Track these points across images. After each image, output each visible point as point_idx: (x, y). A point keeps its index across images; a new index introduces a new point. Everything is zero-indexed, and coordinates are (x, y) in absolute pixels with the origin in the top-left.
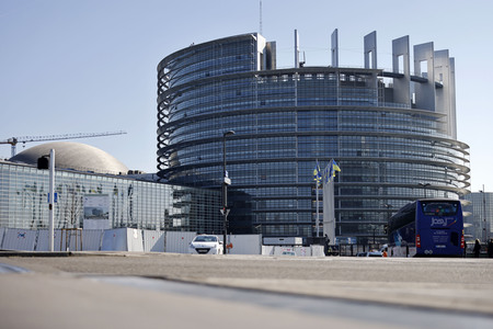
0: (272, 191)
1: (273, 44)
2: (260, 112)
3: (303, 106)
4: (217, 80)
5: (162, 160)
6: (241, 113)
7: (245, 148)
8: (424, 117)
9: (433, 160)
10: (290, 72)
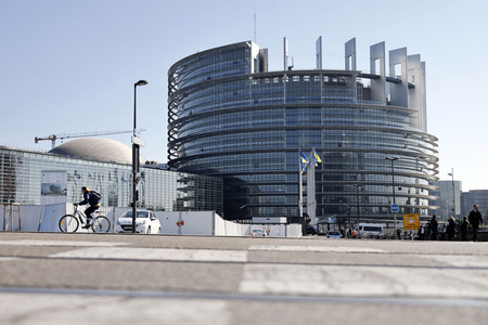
0: (264, 178)
1: (266, 51)
2: (253, 109)
3: (291, 104)
4: (217, 82)
5: (172, 152)
6: (237, 110)
7: (240, 141)
8: (398, 113)
9: (406, 150)
10: (279, 75)
